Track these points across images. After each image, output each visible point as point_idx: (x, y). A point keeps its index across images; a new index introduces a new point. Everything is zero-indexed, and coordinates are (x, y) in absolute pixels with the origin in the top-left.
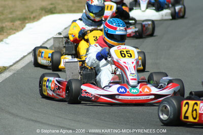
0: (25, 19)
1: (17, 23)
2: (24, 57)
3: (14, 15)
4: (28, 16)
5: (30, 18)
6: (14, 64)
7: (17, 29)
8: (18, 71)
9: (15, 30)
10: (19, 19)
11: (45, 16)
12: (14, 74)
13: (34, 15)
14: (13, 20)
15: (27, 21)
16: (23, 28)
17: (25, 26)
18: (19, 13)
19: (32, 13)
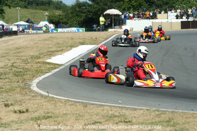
0: (72, 47)
1: (69, 48)
3: (67, 45)
5: (74, 46)
6: (66, 63)
7: (68, 50)
11: (80, 45)
12: (65, 67)
14: (67, 47)
16: (71, 50)
18: (69, 44)
19: (75, 44)
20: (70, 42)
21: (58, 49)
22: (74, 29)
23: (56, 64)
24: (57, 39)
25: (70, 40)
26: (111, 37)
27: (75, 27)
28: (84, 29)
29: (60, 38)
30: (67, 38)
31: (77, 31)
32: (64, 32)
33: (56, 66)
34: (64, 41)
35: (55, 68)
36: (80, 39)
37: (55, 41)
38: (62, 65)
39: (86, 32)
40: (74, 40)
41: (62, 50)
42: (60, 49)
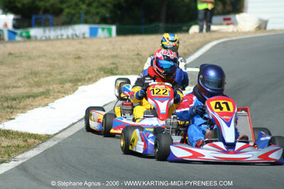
0: (77, 81)
1: (68, 85)
2: (74, 124)
3: (64, 77)
4: (83, 78)
5: (84, 80)
6: (60, 132)
7: (66, 93)
8: (64, 140)
9: (64, 93)
10: (71, 81)
11: (104, 77)
12: (59, 143)
13: (90, 76)
14: (62, 82)
15: (80, 84)
16: (74, 91)
17: (77, 89)
18: (70, 73)
19: (88, 73)
20: (72, 69)
21: (35, 90)
22: (82, 29)
23: (30, 136)
24: (30, 58)
25: (71, 63)
26: (198, 49)
27: (86, 22)
28: (114, 28)
29: (39, 57)
30: (63, 55)
31: (87, 35)
32: (48, 39)
33: (30, 140)
34: (52, 66)
35: (29, 148)
36: (103, 58)
37: (25, 64)
38: (48, 137)
39: (122, 38)
40: (83, 62)
41: (46, 94)
42: (41, 90)
